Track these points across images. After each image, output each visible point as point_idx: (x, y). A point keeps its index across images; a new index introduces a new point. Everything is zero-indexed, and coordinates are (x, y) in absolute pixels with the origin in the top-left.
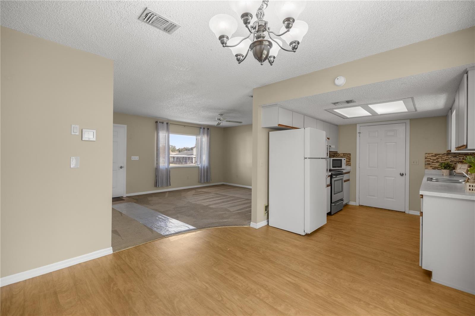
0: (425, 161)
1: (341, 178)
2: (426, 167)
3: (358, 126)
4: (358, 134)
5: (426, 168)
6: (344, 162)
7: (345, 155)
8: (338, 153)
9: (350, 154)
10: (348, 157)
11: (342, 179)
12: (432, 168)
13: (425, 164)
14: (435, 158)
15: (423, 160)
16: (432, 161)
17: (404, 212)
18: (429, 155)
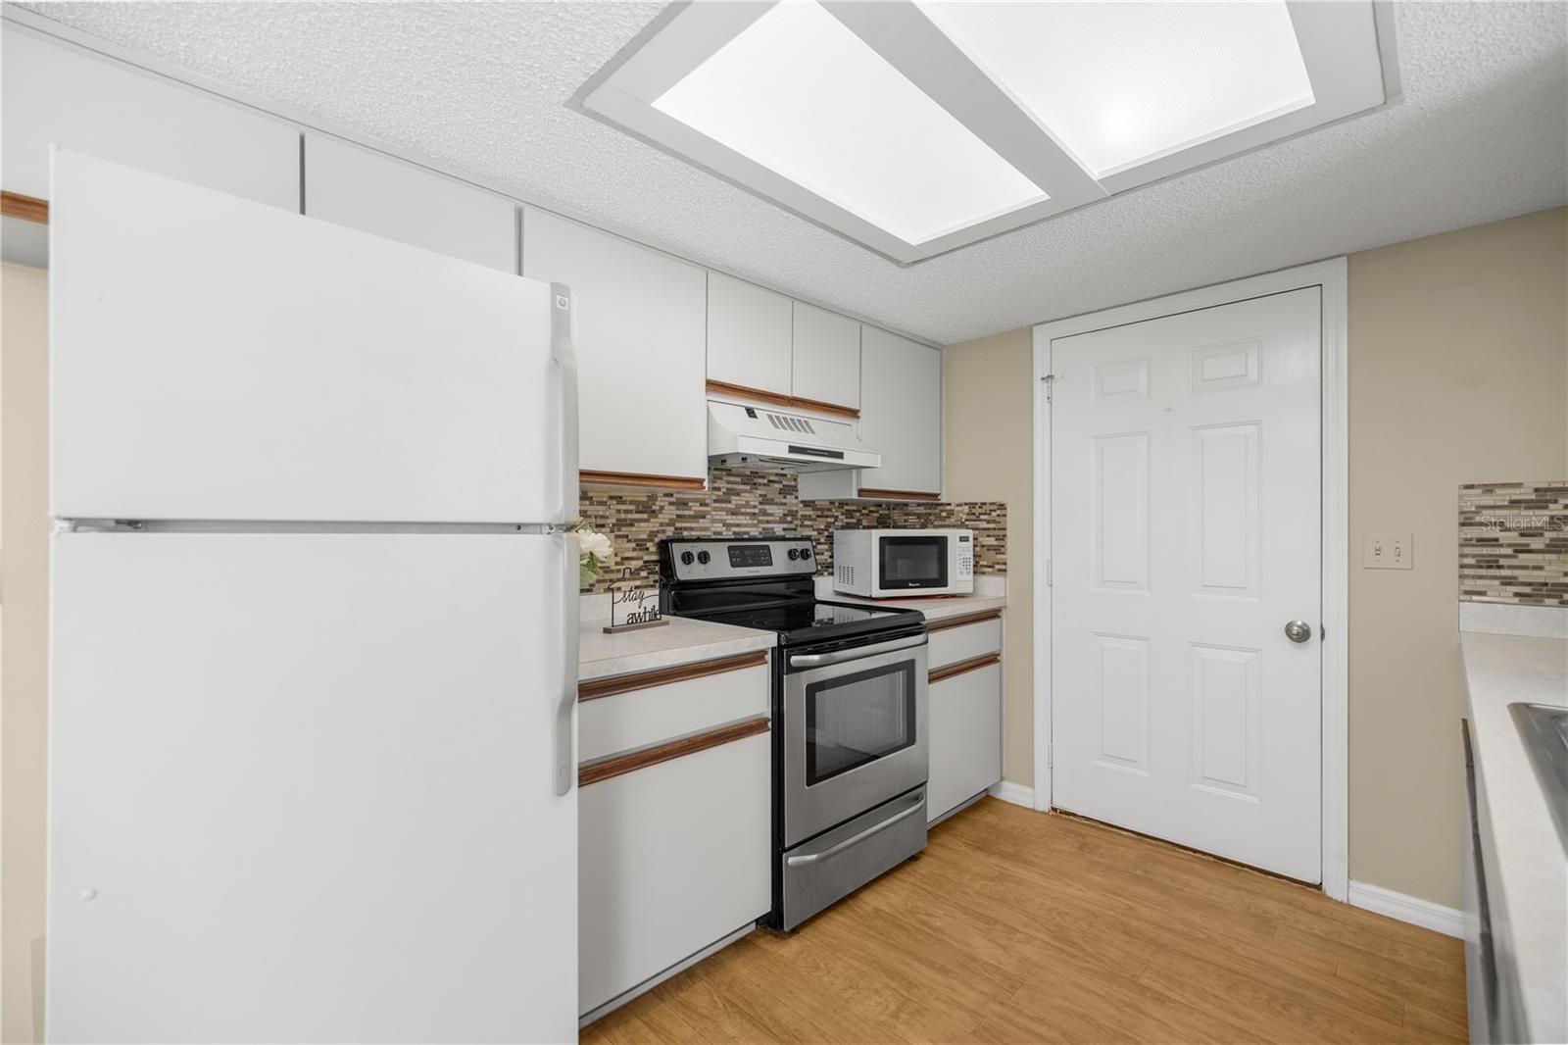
0: (1465, 543)
1: (903, 656)
2: (1469, 584)
3: (1040, 336)
4: (1040, 390)
5: (1467, 593)
6: (959, 554)
7: (977, 511)
8: (944, 500)
9: (1002, 507)
10: (994, 522)
11: (909, 667)
12: (1517, 595)
13: (1462, 566)
14: (1538, 518)
15: (1451, 534)
16: (1512, 537)
17: (1319, 887)
18: (1488, 500)
